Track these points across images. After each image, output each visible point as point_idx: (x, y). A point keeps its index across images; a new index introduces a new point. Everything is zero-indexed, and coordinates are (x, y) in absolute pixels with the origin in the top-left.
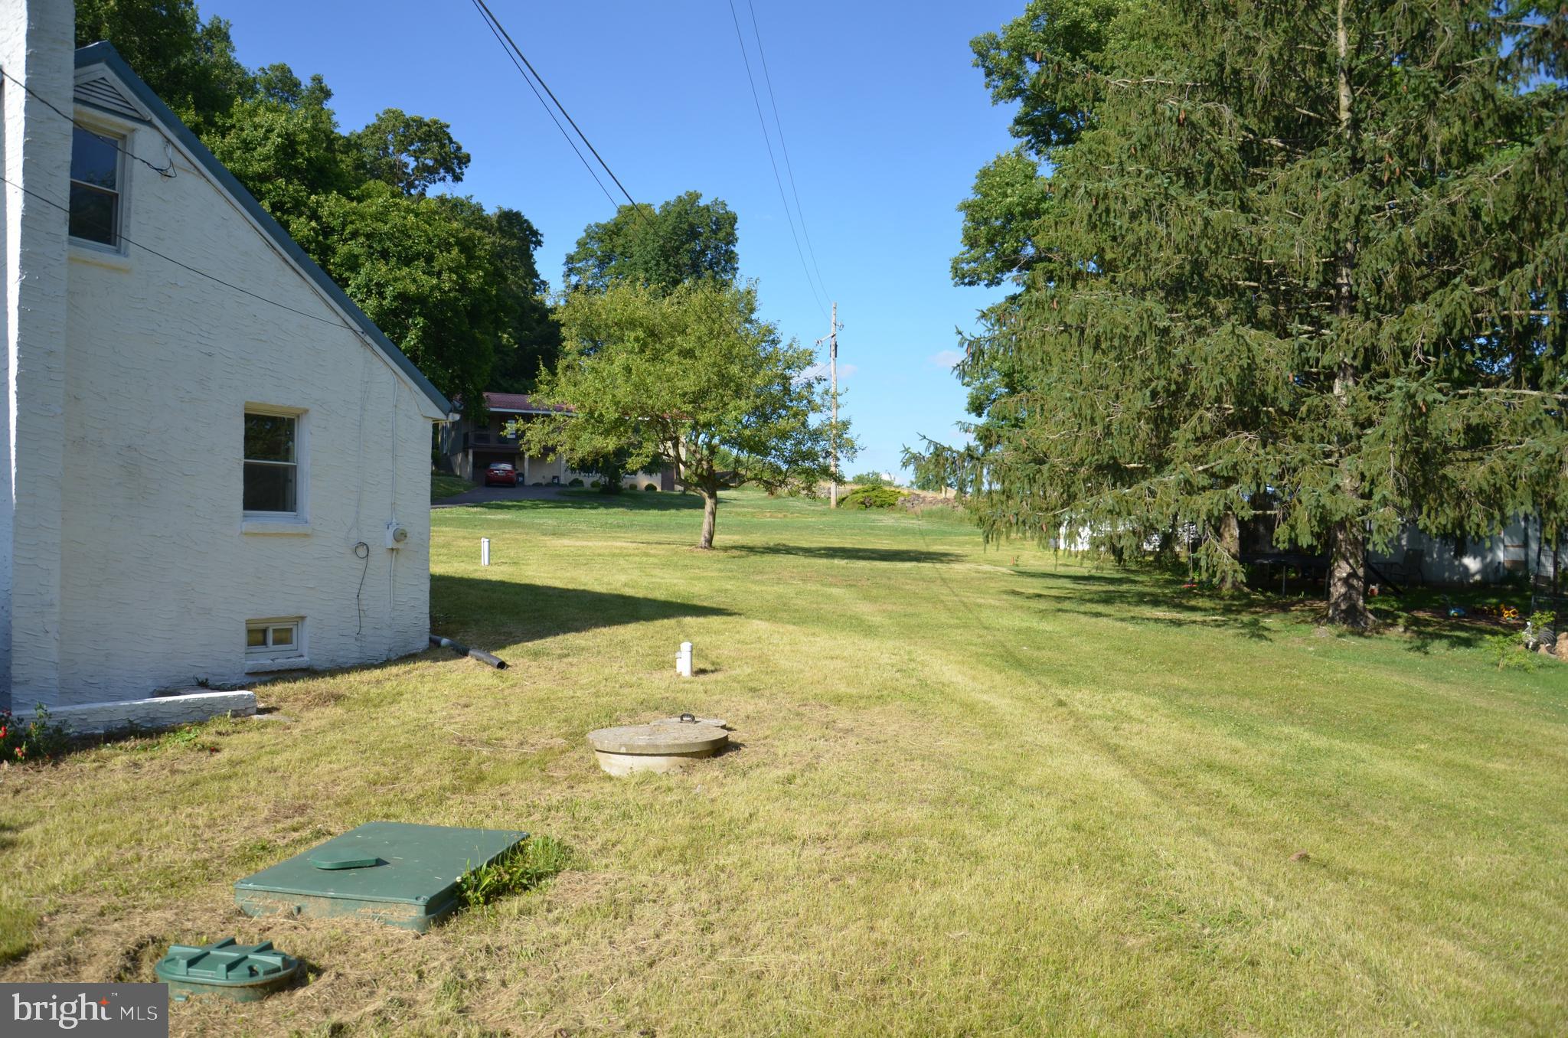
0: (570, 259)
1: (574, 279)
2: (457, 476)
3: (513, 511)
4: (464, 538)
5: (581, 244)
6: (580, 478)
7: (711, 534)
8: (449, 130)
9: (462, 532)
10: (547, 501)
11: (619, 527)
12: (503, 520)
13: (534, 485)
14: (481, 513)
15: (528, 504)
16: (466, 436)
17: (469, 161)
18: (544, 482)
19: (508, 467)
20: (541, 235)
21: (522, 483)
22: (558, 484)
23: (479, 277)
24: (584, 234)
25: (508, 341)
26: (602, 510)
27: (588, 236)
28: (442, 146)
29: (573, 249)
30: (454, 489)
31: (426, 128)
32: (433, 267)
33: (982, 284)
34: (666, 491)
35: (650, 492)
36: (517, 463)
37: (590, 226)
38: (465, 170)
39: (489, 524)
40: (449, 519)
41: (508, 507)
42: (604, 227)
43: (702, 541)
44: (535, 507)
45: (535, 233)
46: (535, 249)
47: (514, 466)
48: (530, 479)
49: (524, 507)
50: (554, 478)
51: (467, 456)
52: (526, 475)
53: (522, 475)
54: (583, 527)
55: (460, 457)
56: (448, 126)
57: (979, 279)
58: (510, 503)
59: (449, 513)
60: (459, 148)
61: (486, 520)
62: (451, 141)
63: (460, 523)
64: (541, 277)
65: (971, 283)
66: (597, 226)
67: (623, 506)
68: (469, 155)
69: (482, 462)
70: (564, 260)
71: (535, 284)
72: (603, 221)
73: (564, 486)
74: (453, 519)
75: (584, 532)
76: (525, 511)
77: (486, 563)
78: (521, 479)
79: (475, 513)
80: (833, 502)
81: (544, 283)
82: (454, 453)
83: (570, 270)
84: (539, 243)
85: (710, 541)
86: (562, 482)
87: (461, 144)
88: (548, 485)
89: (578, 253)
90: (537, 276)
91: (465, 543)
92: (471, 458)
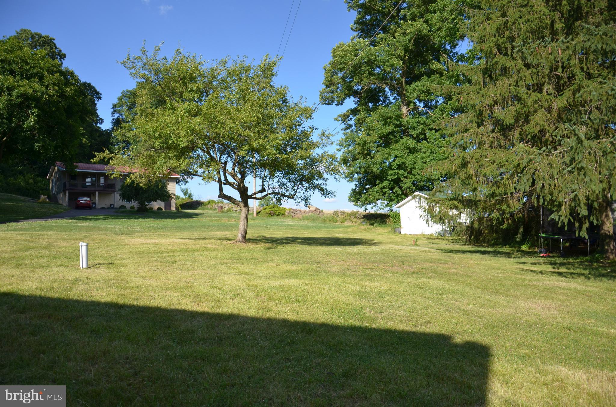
0: (115, 106)
1: (116, 116)
2: (60, 204)
3: (92, 221)
4: (64, 239)
5: (120, 99)
6: (125, 205)
7: (245, 232)
8: (54, 42)
9: (62, 235)
10: (111, 216)
11: (158, 228)
12: (88, 226)
13: (101, 208)
14: (74, 223)
15: (101, 217)
16: (65, 184)
17: (65, 57)
18: (106, 207)
19: (87, 199)
20: (101, 94)
21: (95, 208)
22: (113, 208)
23: (72, 90)
24: (121, 95)
25: (85, 141)
26: (141, 220)
27: (123, 95)
28: (51, 48)
29: (116, 101)
30: (59, 210)
31: (42, 39)
32: (44, 82)
33: (334, 104)
34: (167, 210)
35: (159, 211)
36: (92, 197)
37: (124, 91)
38: (63, 62)
39: (81, 229)
40: (54, 226)
41: (90, 219)
42: (131, 91)
43: (240, 237)
44: (104, 219)
45: (98, 93)
46: (98, 101)
47: (90, 199)
48: (99, 205)
49: (99, 219)
50: (111, 205)
51: (65, 194)
52: (97, 203)
53: (95, 203)
54: (137, 229)
55: (62, 195)
56: (54, 40)
57: (333, 102)
58: (90, 217)
59: (55, 223)
60: (60, 51)
61: (79, 226)
62: (56, 48)
63: (62, 229)
64: (100, 117)
65: (329, 104)
66: (127, 91)
67: (151, 217)
68: (65, 54)
69: (74, 197)
70: (112, 106)
71: (97, 120)
72: (130, 89)
73: (116, 208)
74: (56, 226)
75: (139, 232)
76: (100, 221)
77: (85, 266)
78: (94, 205)
79: (71, 222)
80: (255, 214)
81: (101, 119)
82: (59, 193)
83: (115, 111)
84: (99, 98)
85: (244, 237)
86: (116, 206)
87: (61, 49)
88: (108, 208)
89: (118, 103)
90: (98, 116)
91: (64, 244)
92: (67, 194)
